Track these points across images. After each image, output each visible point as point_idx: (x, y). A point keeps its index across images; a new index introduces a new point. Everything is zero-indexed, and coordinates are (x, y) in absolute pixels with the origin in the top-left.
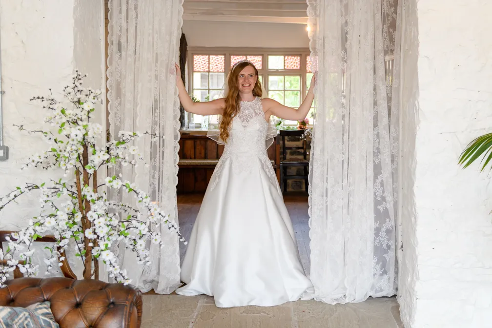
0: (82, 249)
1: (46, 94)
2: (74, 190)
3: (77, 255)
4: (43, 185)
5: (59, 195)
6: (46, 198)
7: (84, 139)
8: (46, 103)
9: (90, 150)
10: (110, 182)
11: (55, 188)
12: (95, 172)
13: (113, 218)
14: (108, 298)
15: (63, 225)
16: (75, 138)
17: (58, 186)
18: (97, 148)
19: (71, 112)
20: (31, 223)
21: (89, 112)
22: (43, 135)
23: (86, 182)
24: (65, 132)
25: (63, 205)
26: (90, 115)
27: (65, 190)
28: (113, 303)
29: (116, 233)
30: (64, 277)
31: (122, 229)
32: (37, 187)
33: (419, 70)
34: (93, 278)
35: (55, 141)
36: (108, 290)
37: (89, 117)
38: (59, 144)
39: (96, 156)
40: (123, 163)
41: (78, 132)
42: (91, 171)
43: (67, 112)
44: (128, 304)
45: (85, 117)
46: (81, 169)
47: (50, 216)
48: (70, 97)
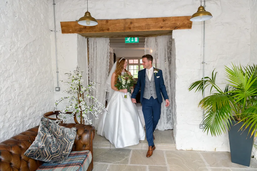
0: (80, 115)
1: (69, 72)
2: (78, 99)
3: (78, 117)
4: (69, 97)
5: (73, 100)
6: (69, 101)
7: (79, 84)
8: (69, 75)
9: (81, 87)
10: (87, 96)
11: (72, 98)
12: (83, 93)
13: (88, 106)
14: (85, 129)
15: (74, 107)
16: (76, 83)
17: (73, 98)
18: (83, 87)
19: (76, 76)
20: (65, 108)
21: (80, 77)
22: (68, 83)
23: (81, 96)
24: (73, 82)
25: (74, 102)
26: (81, 78)
27: (75, 98)
28: (86, 130)
29: (89, 110)
30: (75, 123)
31: (90, 109)
32: (67, 98)
33: (176, 63)
34: (83, 123)
35: (72, 85)
36: (85, 126)
37: (80, 78)
38: (73, 86)
39: (83, 89)
40: (90, 90)
41: (77, 82)
42: (81, 93)
43: (74, 77)
44: (90, 130)
45: (79, 78)
46: (79, 93)
47: (70, 105)
48: (75, 73)
